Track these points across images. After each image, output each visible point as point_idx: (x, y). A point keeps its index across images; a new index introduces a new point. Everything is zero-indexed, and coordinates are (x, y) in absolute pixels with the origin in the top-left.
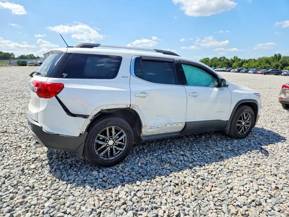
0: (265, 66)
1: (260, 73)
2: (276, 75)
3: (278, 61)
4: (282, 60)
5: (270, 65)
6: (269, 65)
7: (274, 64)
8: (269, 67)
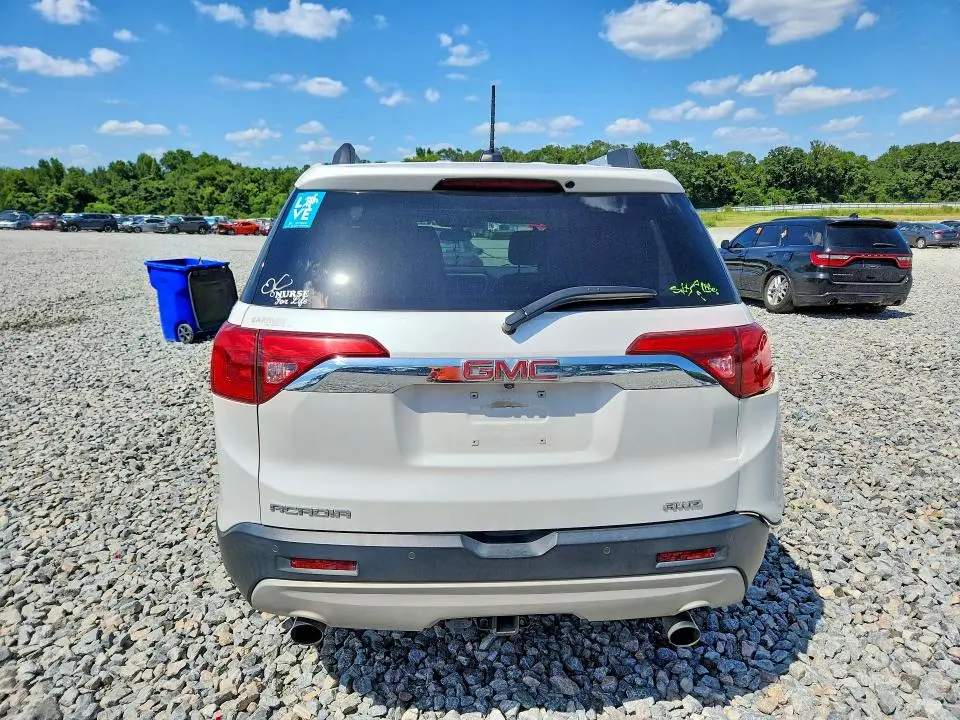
0: (20, 200)
1: (41, 228)
2: (100, 231)
3: (59, 184)
4: (69, 181)
5: (37, 196)
6: (35, 199)
7: (50, 196)
8: (35, 204)
